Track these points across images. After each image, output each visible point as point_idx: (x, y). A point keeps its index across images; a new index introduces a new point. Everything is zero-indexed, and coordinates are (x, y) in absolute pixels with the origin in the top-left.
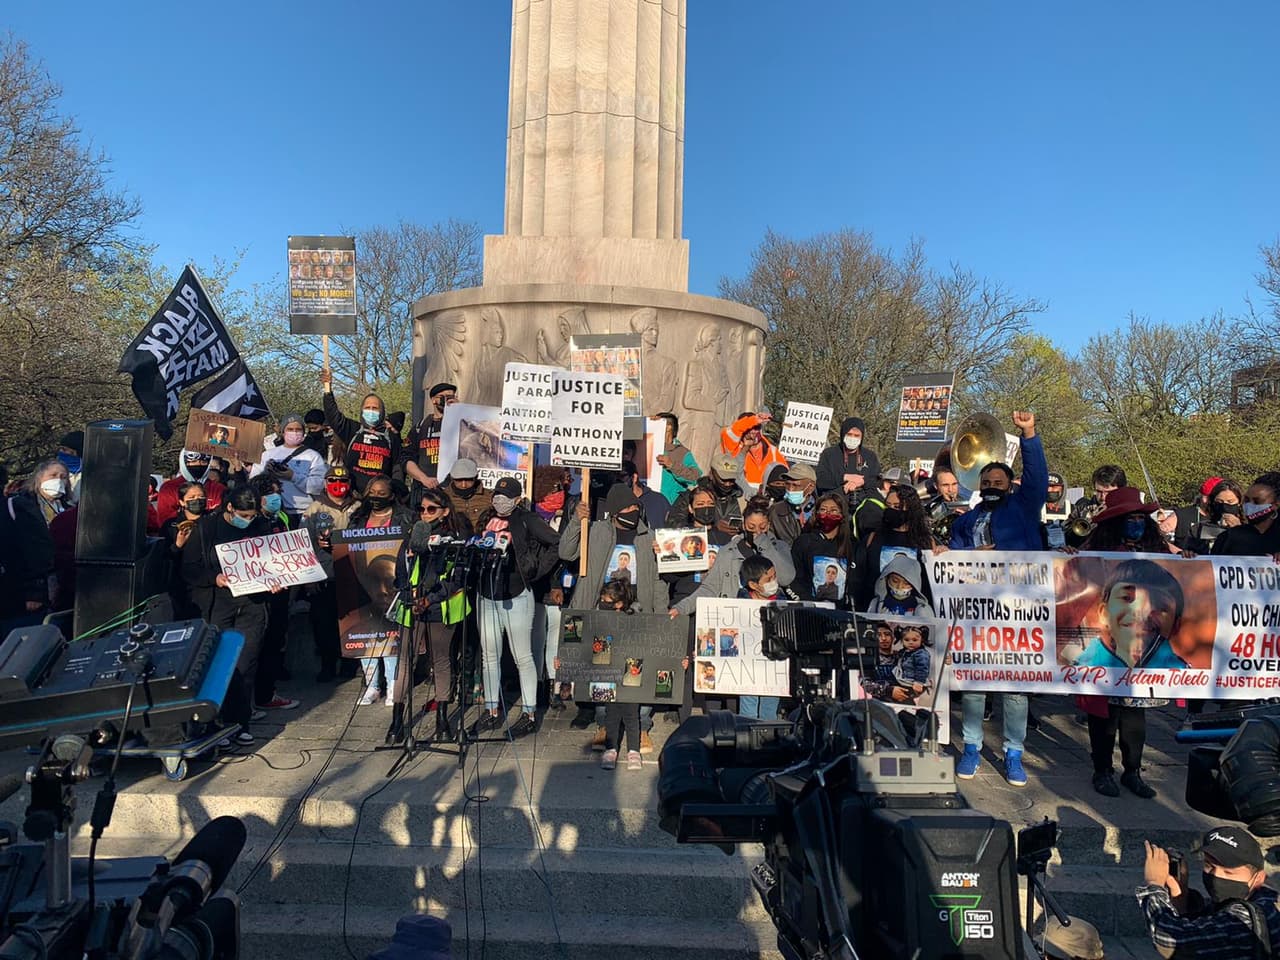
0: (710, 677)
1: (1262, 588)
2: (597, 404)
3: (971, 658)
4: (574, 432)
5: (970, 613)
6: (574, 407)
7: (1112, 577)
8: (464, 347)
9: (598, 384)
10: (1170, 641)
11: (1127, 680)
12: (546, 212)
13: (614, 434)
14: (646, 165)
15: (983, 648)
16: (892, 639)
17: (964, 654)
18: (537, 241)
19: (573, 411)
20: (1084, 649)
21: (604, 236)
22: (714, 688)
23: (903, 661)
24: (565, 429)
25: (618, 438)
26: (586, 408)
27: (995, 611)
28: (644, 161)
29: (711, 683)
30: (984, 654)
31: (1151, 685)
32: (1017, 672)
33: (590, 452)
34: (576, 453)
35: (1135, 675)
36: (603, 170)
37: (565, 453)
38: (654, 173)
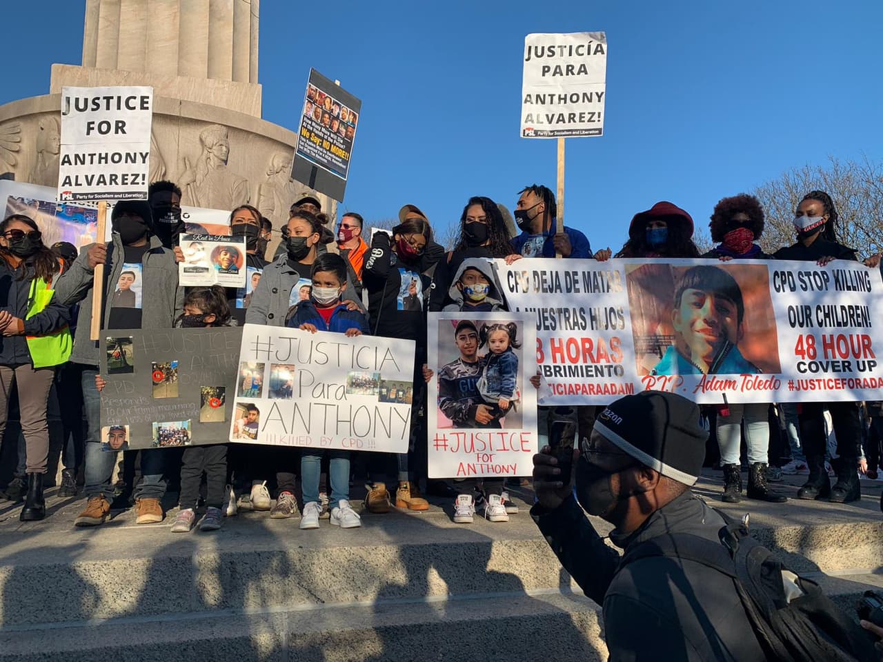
0: (252, 424)
1: (813, 289)
2: (117, 122)
3: (552, 370)
4: (88, 159)
5: (547, 323)
6: (89, 129)
7: (681, 284)
8: (19, 158)
9: (119, 98)
10: (738, 346)
11: (703, 386)
12: (120, 51)
13: (139, 157)
14: (222, 23)
15: (563, 361)
16: (477, 342)
17: (545, 367)
18: (108, 73)
19: (88, 134)
20: (661, 357)
21: (178, 75)
22: (255, 438)
23: (488, 370)
24: (77, 156)
25: (144, 162)
26: (104, 128)
27: (571, 320)
28: (219, 20)
29: (253, 431)
30: (564, 367)
31: (723, 392)
32: (598, 385)
33: (108, 181)
34: (89, 184)
35: (709, 382)
36: (178, 18)
37: (77, 184)
38: (229, 31)
